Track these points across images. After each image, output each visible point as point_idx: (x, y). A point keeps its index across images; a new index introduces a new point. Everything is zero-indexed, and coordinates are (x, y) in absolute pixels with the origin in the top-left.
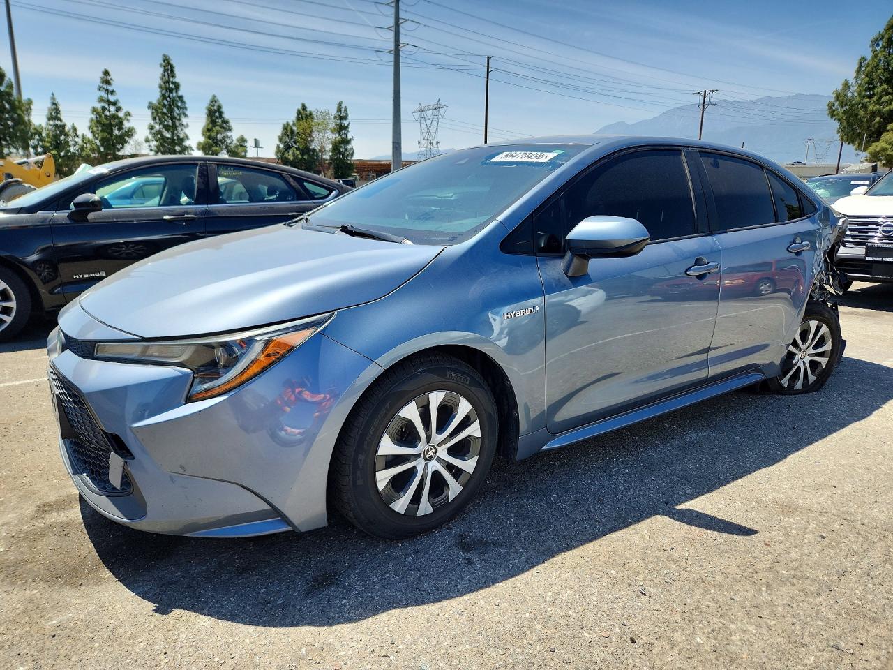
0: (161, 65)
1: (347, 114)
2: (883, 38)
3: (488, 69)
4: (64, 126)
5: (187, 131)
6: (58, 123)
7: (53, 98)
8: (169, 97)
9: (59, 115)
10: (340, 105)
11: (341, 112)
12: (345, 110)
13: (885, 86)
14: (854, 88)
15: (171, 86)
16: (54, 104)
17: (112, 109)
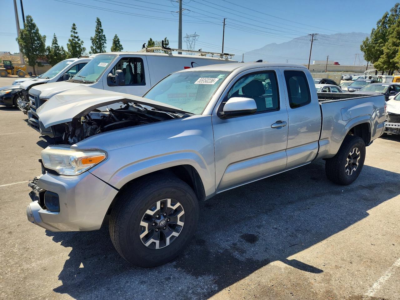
0: (96, 22)
1: (168, 43)
2: (381, 21)
3: (224, 24)
4: (59, 47)
5: (106, 49)
6: (56, 45)
7: (55, 35)
8: (99, 35)
9: (57, 42)
10: (166, 39)
11: (166, 42)
12: (168, 41)
13: (381, 40)
14: (370, 40)
15: (100, 30)
16: (55, 38)
17: (76, 40)
